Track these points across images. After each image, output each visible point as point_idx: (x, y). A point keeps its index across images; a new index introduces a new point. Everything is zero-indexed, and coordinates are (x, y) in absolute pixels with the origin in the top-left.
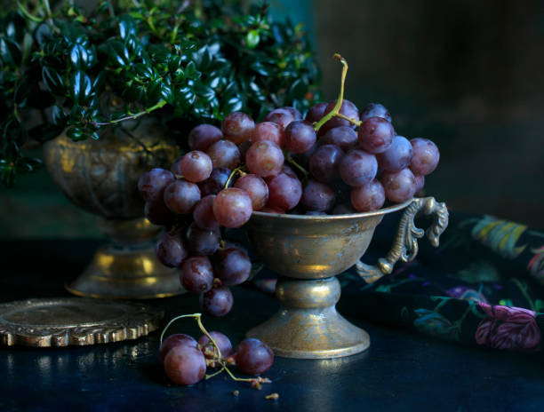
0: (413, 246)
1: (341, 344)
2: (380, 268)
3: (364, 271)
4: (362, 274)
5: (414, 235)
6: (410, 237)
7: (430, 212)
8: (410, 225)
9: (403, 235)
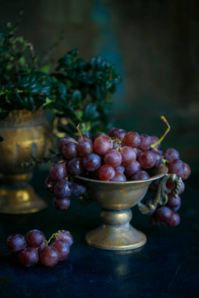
0: (165, 198)
1: (126, 243)
2: (149, 207)
3: (141, 208)
4: (140, 209)
5: (165, 192)
6: (163, 193)
7: (173, 181)
8: (163, 187)
9: (160, 192)
